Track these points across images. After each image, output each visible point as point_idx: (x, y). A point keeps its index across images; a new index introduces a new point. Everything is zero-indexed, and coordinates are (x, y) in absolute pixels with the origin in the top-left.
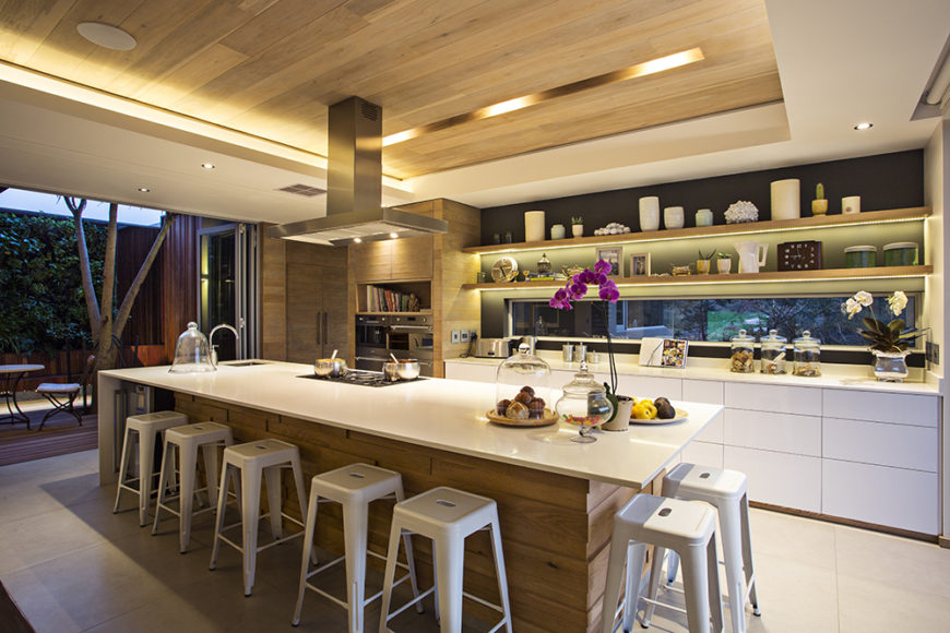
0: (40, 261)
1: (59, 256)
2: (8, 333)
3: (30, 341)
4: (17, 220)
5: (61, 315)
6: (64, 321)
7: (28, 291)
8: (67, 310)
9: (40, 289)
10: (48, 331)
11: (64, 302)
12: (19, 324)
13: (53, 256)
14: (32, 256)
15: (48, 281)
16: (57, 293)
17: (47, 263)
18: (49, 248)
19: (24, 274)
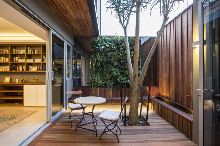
0: (116, 53)
1: (122, 51)
2: (106, 80)
3: (112, 83)
4: (109, 39)
5: (122, 73)
6: (123, 76)
7: (112, 65)
8: (124, 72)
9: (116, 63)
10: (118, 80)
11: (123, 68)
12: (109, 76)
13: (120, 51)
14: (113, 51)
15: (118, 61)
16: (121, 65)
17: (118, 53)
18: (118, 48)
19: (111, 58)
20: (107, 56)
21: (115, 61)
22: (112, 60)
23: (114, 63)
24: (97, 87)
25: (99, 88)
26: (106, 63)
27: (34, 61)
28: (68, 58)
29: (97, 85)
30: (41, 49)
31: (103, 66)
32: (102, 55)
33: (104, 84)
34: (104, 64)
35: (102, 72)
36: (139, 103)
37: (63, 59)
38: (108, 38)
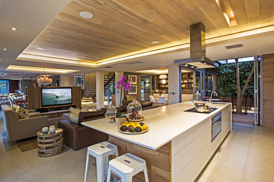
2: (227, 92)
3: (231, 94)
12: (229, 90)
20: (228, 77)
21: (233, 80)
22: (231, 79)
23: (233, 81)
24: (221, 96)
25: (222, 97)
26: (227, 81)
27: (184, 82)
28: (202, 76)
29: (221, 95)
30: (187, 75)
31: (225, 84)
32: (224, 76)
33: (226, 94)
34: (225, 82)
35: (224, 87)
36: (252, 108)
37: (200, 76)
38: (228, 65)
